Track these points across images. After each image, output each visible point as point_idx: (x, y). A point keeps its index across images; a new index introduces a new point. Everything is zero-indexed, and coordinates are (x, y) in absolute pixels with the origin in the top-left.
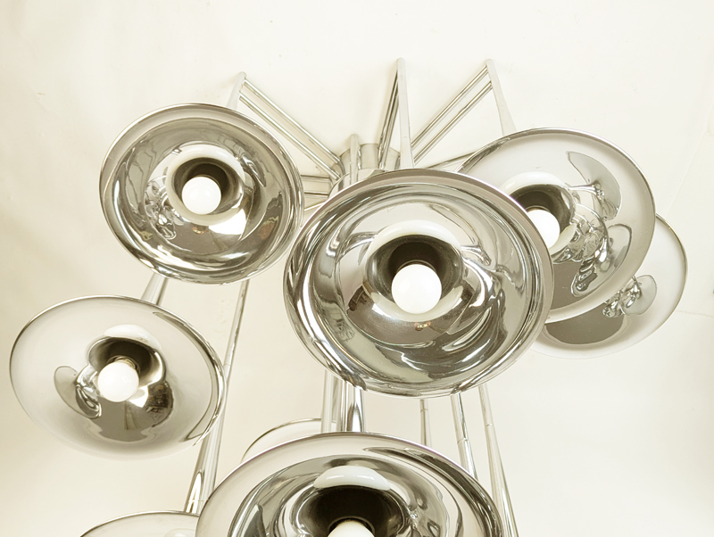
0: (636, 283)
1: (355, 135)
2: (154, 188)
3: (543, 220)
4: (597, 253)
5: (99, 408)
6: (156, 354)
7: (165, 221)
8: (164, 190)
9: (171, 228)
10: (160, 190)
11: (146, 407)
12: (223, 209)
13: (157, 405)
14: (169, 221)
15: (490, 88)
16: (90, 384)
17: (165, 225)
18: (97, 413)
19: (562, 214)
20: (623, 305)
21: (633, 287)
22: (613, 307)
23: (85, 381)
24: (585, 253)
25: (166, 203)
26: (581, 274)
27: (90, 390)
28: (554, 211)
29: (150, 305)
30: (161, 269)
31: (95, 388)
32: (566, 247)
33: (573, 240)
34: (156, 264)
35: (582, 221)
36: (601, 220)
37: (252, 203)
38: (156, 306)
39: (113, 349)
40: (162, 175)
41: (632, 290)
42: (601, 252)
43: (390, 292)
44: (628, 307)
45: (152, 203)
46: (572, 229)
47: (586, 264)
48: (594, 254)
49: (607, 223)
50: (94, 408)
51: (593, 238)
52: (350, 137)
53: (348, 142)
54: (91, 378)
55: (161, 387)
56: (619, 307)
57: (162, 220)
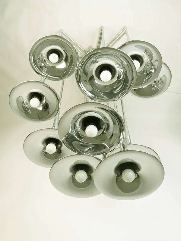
0: (161, 79)
1: (91, 46)
2: (42, 55)
3: (136, 63)
4: (151, 70)
5: (29, 111)
6: (44, 97)
7: (44, 65)
8: (44, 57)
9: (45, 67)
10: (43, 56)
11: (42, 109)
12: (59, 62)
13: (45, 108)
14: (45, 65)
15: (125, 33)
16: (27, 104)
17: (44, 66)
18: (29, 112)
19: (141, 62)
20: (158, 86)
21: (160, 80)
22: (155, 87)
23: (26, 103)
24: (147, 71)
25: (45, 60)
26: (147, 77)
27: (27, 105)
28: (139, 60)
29: (42, 83)
30: (43, 77)
31: (28, 105)
32: (142, 70)
33: (144, 68)
34: (42, 76)
35: (146, 63)
36: (150, 61)
37: (66, 60)
38: (43, 83)
39: (33, 95)
40: (44, 52)
41: (160, 82)
42: (152, 70)
43: (100, 78)
44: (159, 86)
45: (41, 60)
46: (144, 65)
47: (148, 74)
48: (150, 71)
49: (152, 61)
50: (28, 111)
51: (149, 66)
52: (89, 47)
53: (89, 48)
54: (27, 102)
55: (45, 104)
56: (157, 87)
57: (43, 65)
